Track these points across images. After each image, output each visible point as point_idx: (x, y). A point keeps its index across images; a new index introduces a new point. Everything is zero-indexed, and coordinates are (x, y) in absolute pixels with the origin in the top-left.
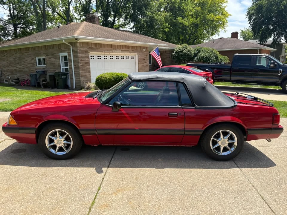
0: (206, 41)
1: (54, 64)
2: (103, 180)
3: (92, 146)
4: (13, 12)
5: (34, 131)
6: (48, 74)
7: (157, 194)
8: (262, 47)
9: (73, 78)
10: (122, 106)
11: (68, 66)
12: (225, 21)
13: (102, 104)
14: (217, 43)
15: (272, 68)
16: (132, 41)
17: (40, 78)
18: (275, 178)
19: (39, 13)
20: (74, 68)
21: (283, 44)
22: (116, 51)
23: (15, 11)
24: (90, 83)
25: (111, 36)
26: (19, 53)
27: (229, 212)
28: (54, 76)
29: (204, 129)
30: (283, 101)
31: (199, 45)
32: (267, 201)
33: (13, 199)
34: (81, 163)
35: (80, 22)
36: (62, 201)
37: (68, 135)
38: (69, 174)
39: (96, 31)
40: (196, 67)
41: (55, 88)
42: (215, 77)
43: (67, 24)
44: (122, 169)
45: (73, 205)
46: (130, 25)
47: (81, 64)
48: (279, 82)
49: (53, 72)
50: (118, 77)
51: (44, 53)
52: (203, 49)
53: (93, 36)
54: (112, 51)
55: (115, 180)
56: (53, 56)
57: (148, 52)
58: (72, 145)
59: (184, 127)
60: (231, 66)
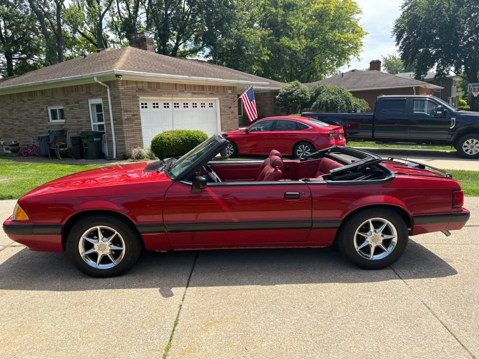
0: (329, 76)
1: (80, 118)
2: (180, 309)
3: (157, 252)
4: (6, 32)
5: (59, 230)
6: (69, 136)
7: (274, 327)
8: (419, 84)
9: (111, 141)
10: (208, 184)
11: (103, 121)
12: (359, 44)
13: (174, 181)
14: (348, 78)
15: (441, 116)
16: (210, 77)
17: (55, 142)
18: (462, 294)
19: (50, 33)
20: (114, 124)
21: (454, 79)
22: (183, 95)
23: (8, 30)
24: (142, 148)
25: (174, 70)
26: (18, 101)
27: (395, 352)
28: (79, 137)
29: (343, 218)
30: (461, 170)
31: (319, 82)
32: (454, 331)
33: (31, 346)
34: (140, 281)
35: (119, 48)
36: (115, 346)
37: (117, 236)
38: (122, 300)
39: (150, 61)
40: (317, 117)
41: (82, 158)
42: (348, 134)
43: (98, 51)
44: (210, 288)
45: (135, 352)
46: (204, 51)
47: (126, 118)
48: (451, 140)
49: (78, 132)
50: (189, 137)
51: (61, 100)
52: (325, 89)
53: (144, 70)
54: (177, 94)
55: (201, 307)
56: (77, 105)
57: (237, 96)
58: (124, 252)
59: (310, 216)
60: (374, 115)
